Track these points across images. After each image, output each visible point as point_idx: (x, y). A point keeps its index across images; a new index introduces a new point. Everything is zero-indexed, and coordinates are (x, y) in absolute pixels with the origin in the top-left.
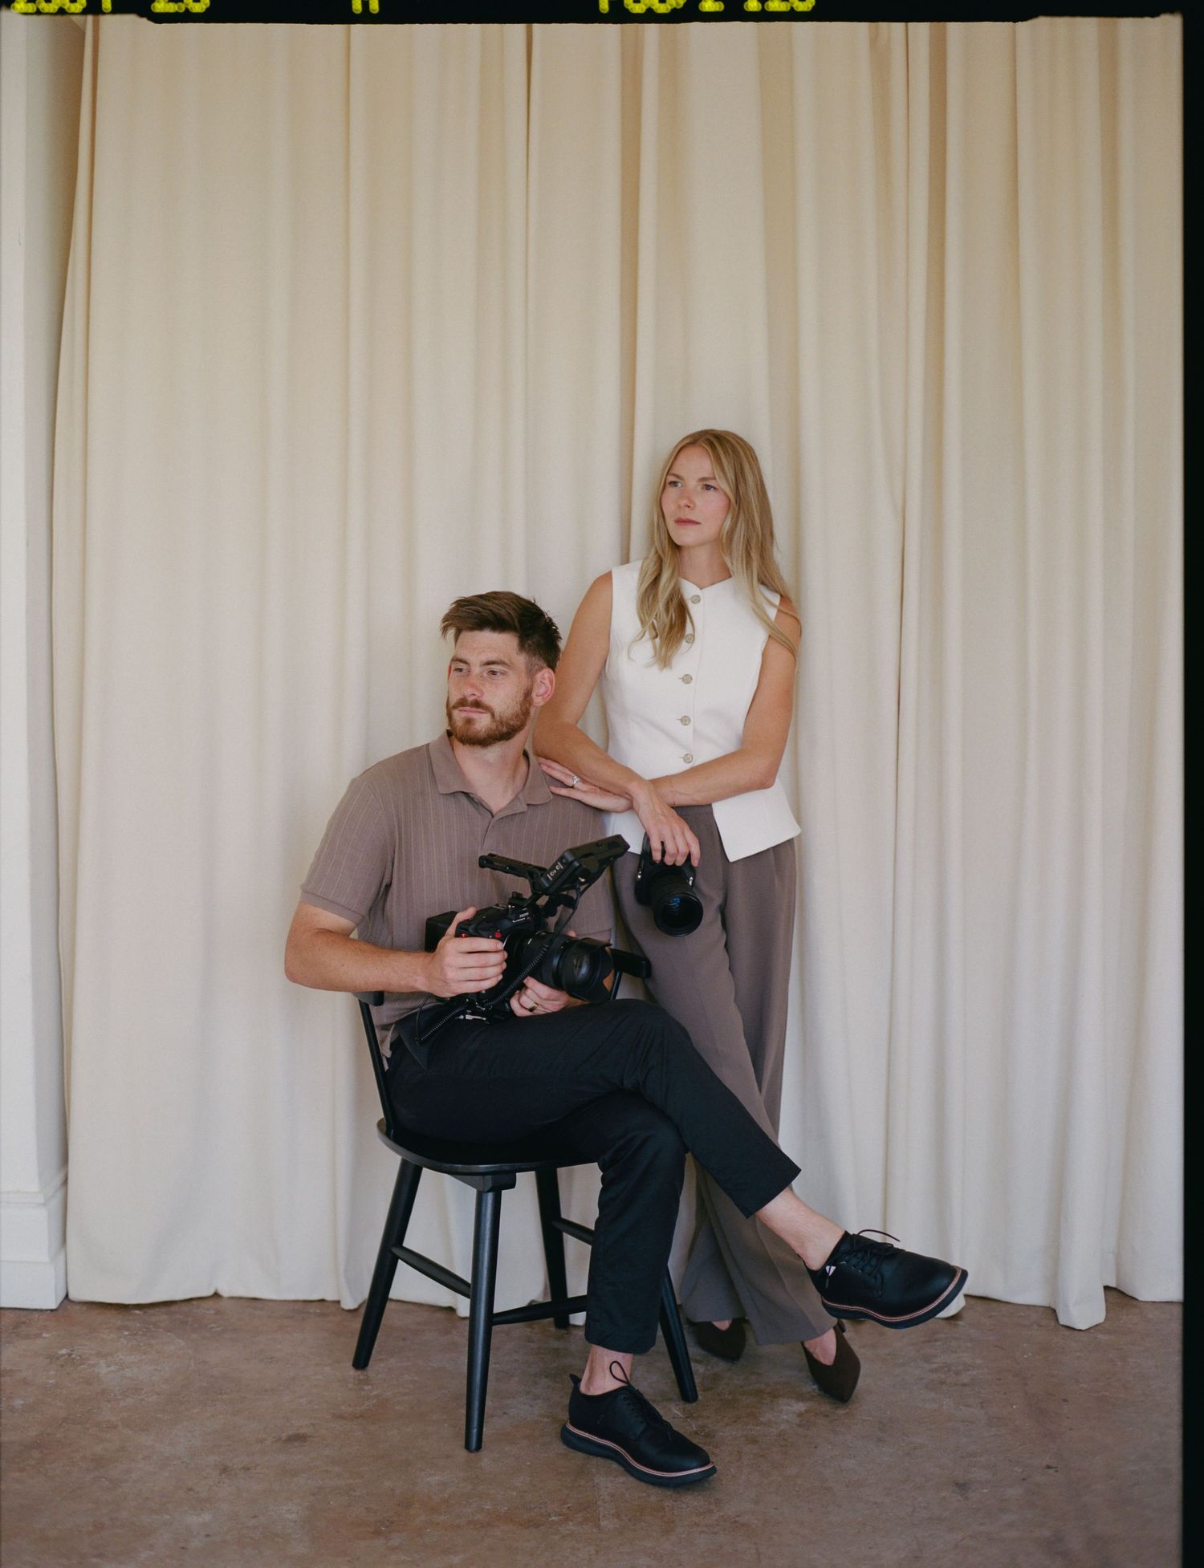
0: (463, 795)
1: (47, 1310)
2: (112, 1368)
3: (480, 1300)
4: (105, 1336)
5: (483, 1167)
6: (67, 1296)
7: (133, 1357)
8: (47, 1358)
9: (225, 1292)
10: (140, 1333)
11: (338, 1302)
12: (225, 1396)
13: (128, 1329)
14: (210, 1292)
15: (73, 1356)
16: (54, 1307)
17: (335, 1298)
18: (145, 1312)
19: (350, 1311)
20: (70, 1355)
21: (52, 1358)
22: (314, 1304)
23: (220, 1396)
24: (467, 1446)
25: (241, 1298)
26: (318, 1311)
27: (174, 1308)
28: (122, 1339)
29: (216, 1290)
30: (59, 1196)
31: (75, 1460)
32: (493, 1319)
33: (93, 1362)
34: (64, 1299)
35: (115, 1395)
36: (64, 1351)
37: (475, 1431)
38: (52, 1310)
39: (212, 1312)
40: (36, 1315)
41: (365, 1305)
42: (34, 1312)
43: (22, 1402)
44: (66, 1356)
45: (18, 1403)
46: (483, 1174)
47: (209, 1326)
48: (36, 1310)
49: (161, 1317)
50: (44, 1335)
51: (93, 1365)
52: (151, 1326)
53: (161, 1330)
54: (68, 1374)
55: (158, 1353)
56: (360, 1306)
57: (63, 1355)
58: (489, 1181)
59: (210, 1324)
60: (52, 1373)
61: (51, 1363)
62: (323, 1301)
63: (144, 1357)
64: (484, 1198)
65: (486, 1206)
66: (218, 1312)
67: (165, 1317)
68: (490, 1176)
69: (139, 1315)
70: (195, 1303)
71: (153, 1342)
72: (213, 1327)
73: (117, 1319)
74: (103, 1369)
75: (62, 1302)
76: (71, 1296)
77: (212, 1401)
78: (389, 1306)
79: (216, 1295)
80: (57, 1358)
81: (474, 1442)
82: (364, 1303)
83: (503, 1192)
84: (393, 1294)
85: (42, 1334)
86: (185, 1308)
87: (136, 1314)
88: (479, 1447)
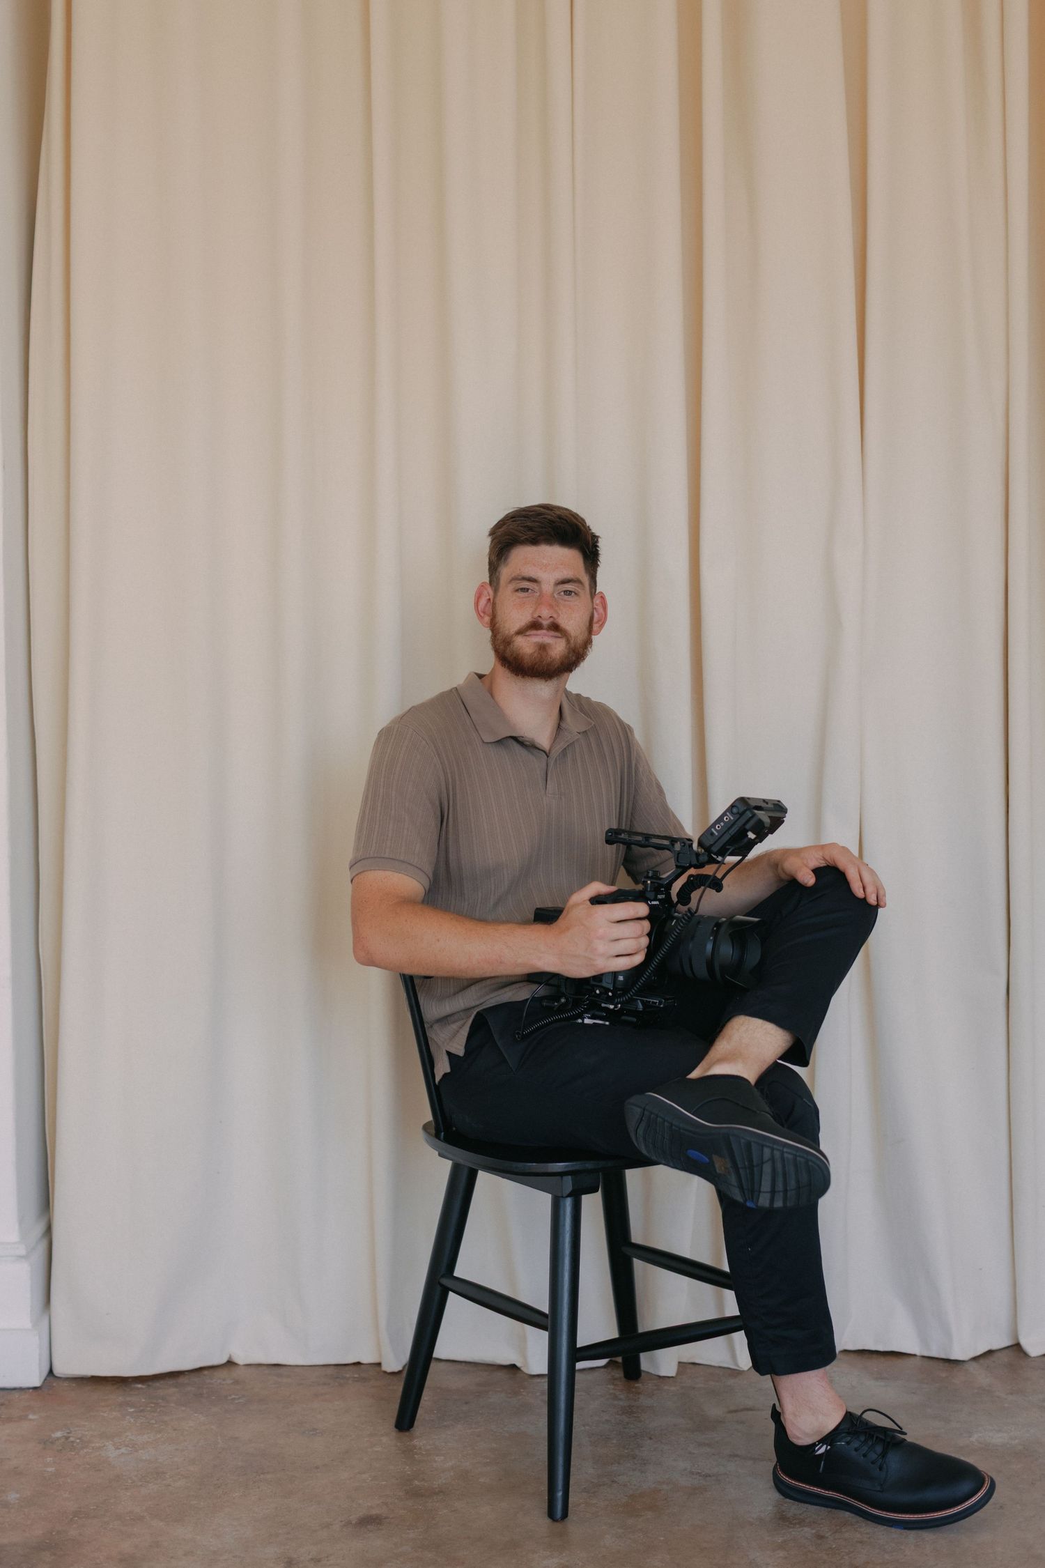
0: (512, 740)
1: (29, 1388)
2: (123, 1450)
3: (561, 1331)
4: (106, 1415)
5: (559, 1166)
6: (51, 1372)
7: (145, 1436)
8: (40, 1443)
9: (240, 1359)
10: (149, 1409)
11: (379, 1364)
12: (269, 1476)
13: (132, 1406)
14: (224, 1360)
15: (72, 1439)
16: (37, 1383)
17: (376, 1361)
18: (149, 1386)
19: (393, 1373)
20: (67, 1438)
21: (47, 1443)
22: (347, 1368)
23: (262, 1476)
24: (551, 1514)
25: (260, 1365)
26: (356, 1376)
27: (182, 1380)
28: (128, 1417)
29: (230, 1357)
30: (44, 1244)
31: (98, 1561)
32: (579, 1354)
33: (97, 1445)
34: (48, 1375)
35: (134, 1482)
36: (59, 1434)
37: (560, 1494)
38: (35, 1388)
39: (229, 1382)
40: (16, 1395)
41: (407, 1367)
42: (13, 1392)
43: (18, 1496)
44: (63, 1440)
45: (12, 1497)
46: (561, 1174)
47: (229, 1398)
48: (15, 1389)
49: (169, 1390)
50: (31, 1417)
51: (99, 1448)
52: (160, 1401)
53: (173, 1405)
54: (70, 1460)
55: (175, 1430)
56: (404, 1367)
57: (58, 1439)
58: (568, 1184)
59: (230, 1396)
60: (49, 1459)
61: (44, 1449)
62: (358, 1363)
63: (159, 1436)
64: (562, 1203)
65: (564, 1215)
66: (236, 1382)
67: (173, 1390)
68: (570, 1177)
69: (141, 1388)
70: (206, 1372)
71: (166, 1418)
72: (234, 1399)
73: (117, 1396)
74: (111, 1453)
75: (45, 1380)
76: (58, 1371)
77: (254, 1482)
78: (433, 1366)
79: (230, 1363)
80: (52, 1443)
81: (557, 1510)
82: (406, 1364)
83: (584, 1197)
84: (435, 1355)
85: (27, 1415)
86: (195, 1379)
87: (138, 1389)
88: (565, 1515)
